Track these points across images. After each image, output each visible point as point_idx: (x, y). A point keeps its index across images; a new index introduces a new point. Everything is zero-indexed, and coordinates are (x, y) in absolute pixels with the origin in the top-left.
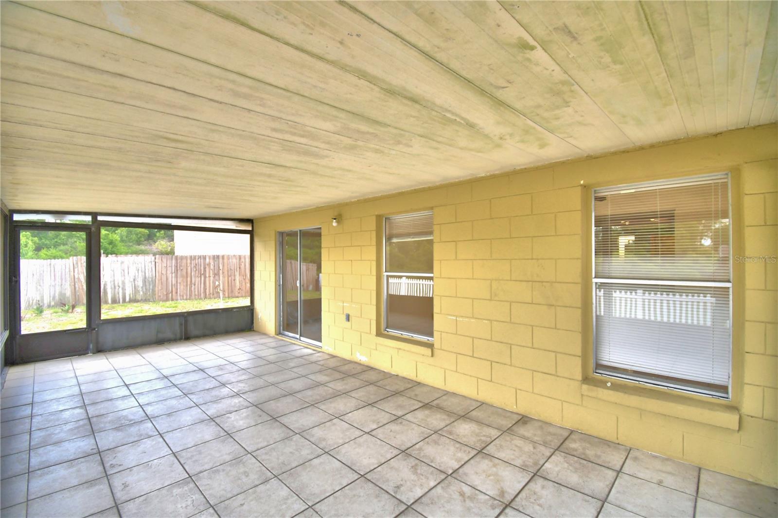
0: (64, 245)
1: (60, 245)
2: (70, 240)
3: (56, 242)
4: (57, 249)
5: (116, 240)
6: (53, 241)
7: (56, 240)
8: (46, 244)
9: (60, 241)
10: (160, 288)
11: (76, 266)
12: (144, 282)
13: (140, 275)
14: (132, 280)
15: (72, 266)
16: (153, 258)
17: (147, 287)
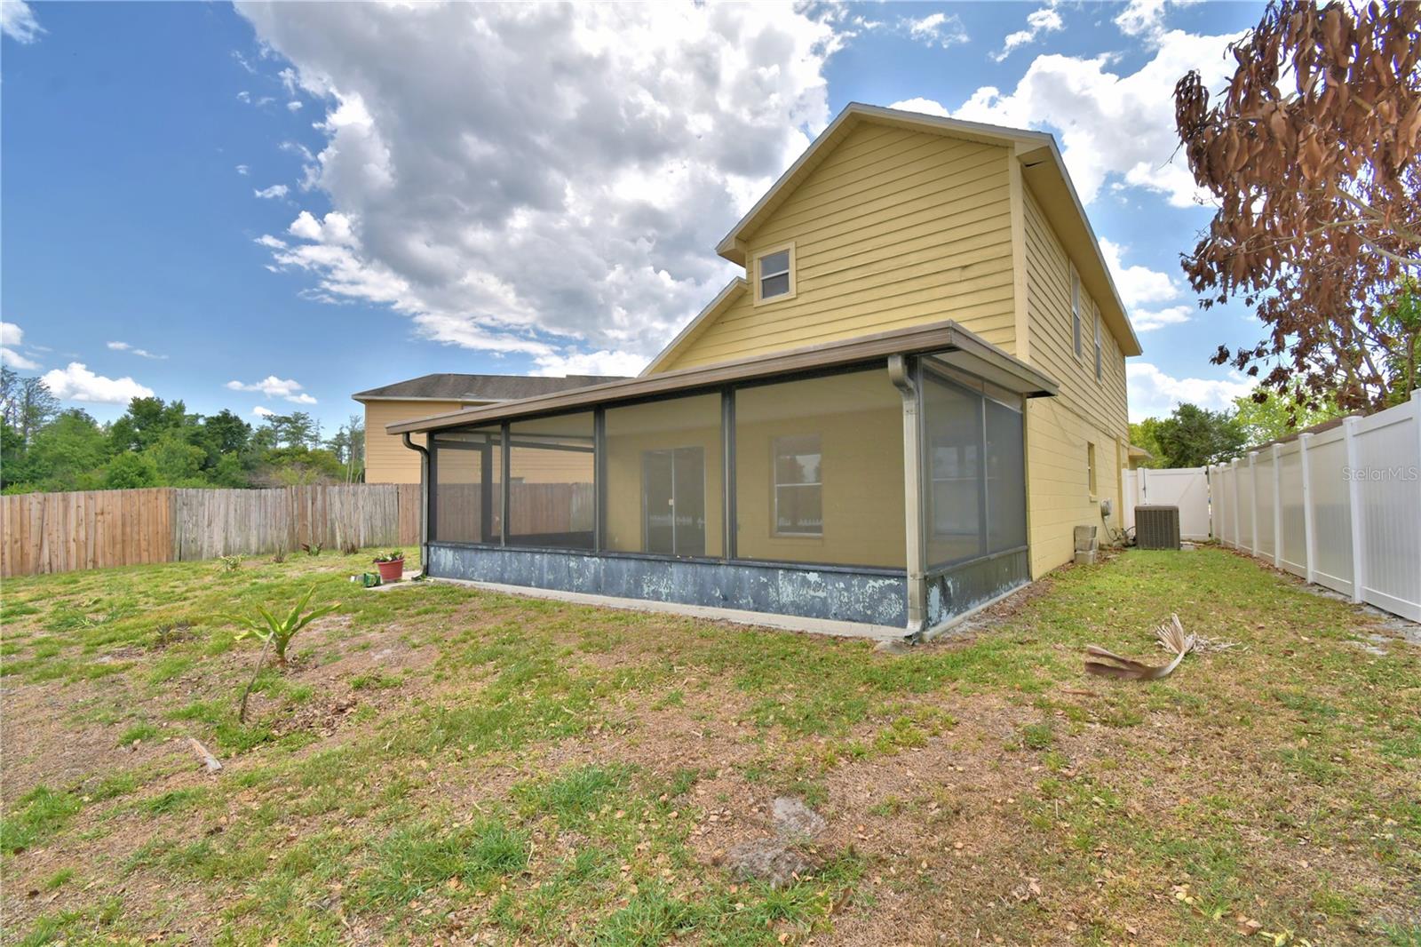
0: (50, 476)
1: (42, 478)
2: (59, 468)
3: (33, 471)
4: (37, 485)
5: (152, 467)
6: (27, 471)
7: (32, 468)
8: (14, 475)
9: (40, 471)
10: (404, 528)
11: (295, 498)
12: (384, 520)
13: (379, 510)
14: (367, 517)
15: (290, 497)
16: (395, 488)
17: (388, 528)
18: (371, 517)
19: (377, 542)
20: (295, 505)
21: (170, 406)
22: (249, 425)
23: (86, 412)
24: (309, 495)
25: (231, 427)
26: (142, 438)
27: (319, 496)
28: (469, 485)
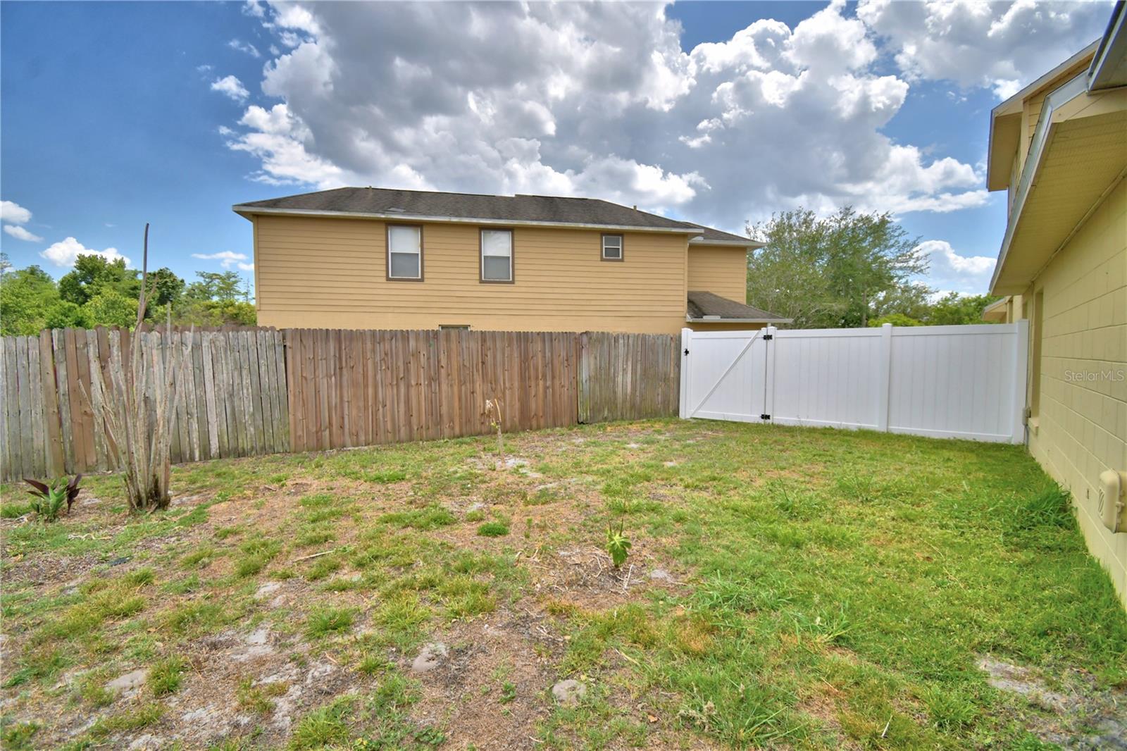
10: (299, 416)
11: (60, 357)
12: (259, 400)
13: (246, 381)
14: (224, 395)
15: (47, 354)
16: (278, 337)
17: (267, 414)
18: (231, 395)
19: (245, 443)
20: (62, 372)
21: (112, 263)
22: (182, 281)
23: (41, 268)
24: (92, 351)
25: (166, 282)
26: (88, 291)
27: (115, 352)
28: (417, 333)
